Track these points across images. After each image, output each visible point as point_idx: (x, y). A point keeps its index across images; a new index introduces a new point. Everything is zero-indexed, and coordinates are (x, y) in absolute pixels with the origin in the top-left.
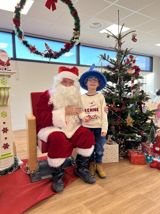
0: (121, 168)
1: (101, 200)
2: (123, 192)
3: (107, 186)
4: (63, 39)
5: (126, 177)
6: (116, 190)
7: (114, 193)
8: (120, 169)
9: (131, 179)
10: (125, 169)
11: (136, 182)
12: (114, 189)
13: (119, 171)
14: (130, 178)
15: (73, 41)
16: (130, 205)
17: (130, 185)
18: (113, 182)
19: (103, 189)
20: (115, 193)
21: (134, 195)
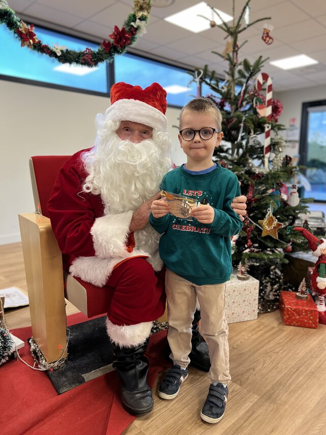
0: (257, 330)
1: (254, 422)
2: (291, 392)
3: (249, 382)
4: (76, 28)
5: (277, 353)
6: (273, 388)
7: (273, 396)
8: (255, 334)
9: (290, 355)
10: (267, 332)
11: (305, 362)
12: (269, 387)
13: (256, 339)
14: (287, 354)
15: (132, 24)
16: (322, 424)
17: (298, 372)
18: (257, 369)
19: (245, 391)
20: (277, 397)
21: (317, 398)
